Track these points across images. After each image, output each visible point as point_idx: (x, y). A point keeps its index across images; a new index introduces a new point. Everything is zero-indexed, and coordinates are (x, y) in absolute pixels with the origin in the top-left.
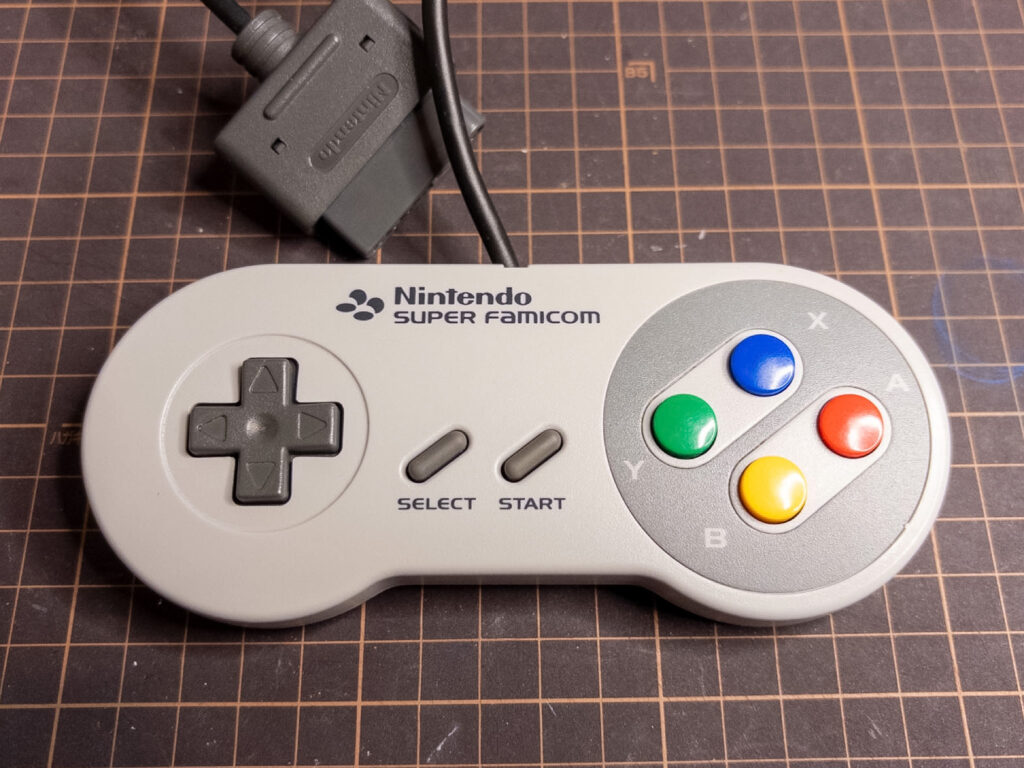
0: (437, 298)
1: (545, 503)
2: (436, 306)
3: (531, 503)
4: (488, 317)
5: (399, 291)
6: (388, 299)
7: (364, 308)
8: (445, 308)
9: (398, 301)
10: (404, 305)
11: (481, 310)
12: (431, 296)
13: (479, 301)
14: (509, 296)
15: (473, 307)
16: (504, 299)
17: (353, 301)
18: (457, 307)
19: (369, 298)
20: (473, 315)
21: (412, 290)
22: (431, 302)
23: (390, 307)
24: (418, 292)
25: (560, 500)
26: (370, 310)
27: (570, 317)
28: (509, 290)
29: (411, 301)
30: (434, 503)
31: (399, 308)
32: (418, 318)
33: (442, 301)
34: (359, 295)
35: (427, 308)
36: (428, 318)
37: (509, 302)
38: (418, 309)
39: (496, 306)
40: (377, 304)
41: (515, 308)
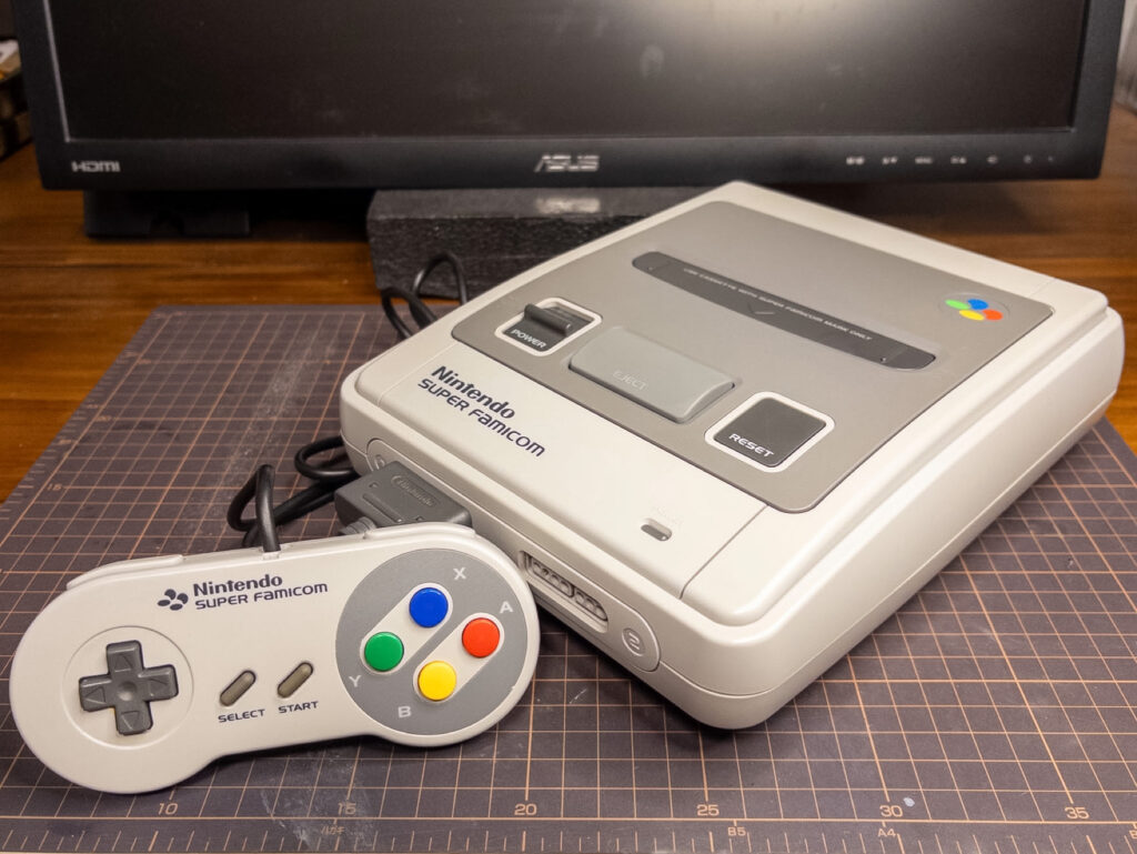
0: (221, 589)
1: (306, 706)
2: (222, 594)
3: (297, 707)
4: (256, 598)
5: (196, 587)
6: (190, 593)
7: (176, 601)
8: (228, 595)
9: (196, 594)
10: (201, 596)
11: (251, 593)
12: (217, 587)
13: (249, 587)
14: (268, 581)
15: (246, 592)
16: (264, 582)
17: (168, 598)
18: (235, 593)
19: (178, 594)
20: (246, 596)
21: (205, 585)
22: (218, 591)
23: (192, 599)
24: (208, 585)
25: (315, 703)
26: (180, 602)
27: (308, 590)
28: (267, 576)
29: (205, 593)
30: (240, 716)
31: (197, 599)
32: (211, 603)
33: (225, 591)
34: (170, 593)
35: (216, 596)
36: (218, 602)
37: (268, 585)
38: (210, 597)
39: (260, 589)
40: (184, 598)
41: (272, 588)
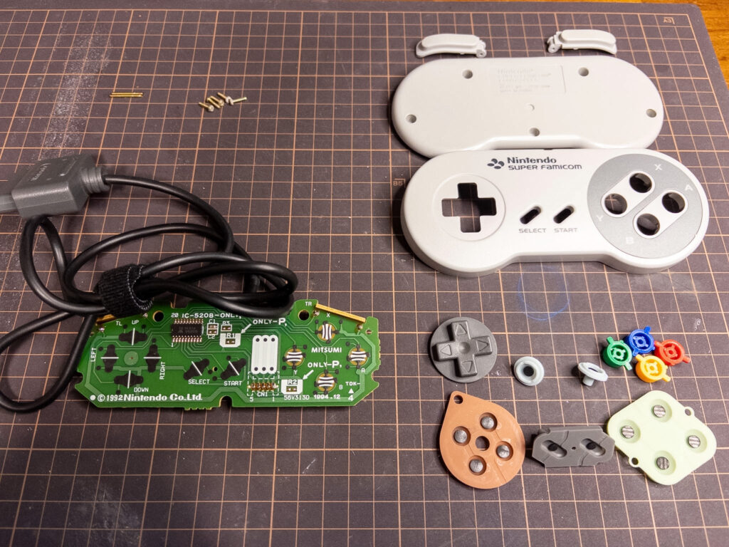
0: (523, 161)
1: (571, 230)
2: (523, 164)
3: (565, 230)
4: (542, 167)
5: (509, 159)
6: (505, 161)
7: (497, 165)
8: (526, 164)
9: (509, 162)
10: (511, 164)
11: (540, 164)
12: (521, 160)
13: (538, 162)
14: (548, 160)
15: (536, 164)
16: (547, 161)
17: (493, 163)
18: (530, 164)
19: (498, 161)
20: (537, 167)
21: (514, 158)
22: (521, 162)
23: (506, 164)
24: (515, 159)
25: (576, 229)
26: (500, 165)
27: (571, 167)
28: (548, 158)
29: (514, 162)
30: (532, 230)
31: (510, 164)
32: (517, 168)
33: (525, 162)
34: (495, 161)
35: (519, 164)
36: (521, 168)
37: (549, 162)
38: (517, 165)
39: (544, 163)
40: (502, 163)
41: (551, 164)
